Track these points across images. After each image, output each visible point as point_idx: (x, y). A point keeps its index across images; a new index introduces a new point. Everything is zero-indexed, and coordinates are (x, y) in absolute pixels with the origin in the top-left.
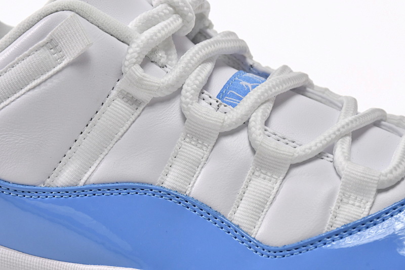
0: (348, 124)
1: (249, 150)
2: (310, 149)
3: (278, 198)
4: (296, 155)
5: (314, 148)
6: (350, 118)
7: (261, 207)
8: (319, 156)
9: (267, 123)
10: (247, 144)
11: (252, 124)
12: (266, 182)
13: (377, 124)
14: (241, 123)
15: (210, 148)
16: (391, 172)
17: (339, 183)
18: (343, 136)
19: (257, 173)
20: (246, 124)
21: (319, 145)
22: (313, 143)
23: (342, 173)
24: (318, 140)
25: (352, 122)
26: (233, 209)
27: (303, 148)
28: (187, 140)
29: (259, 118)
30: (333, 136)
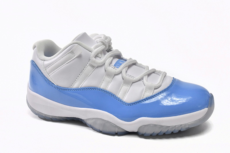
0: (147, 72)
1: (122, 79)
2: (137, 78)
3: (129, 91)
4: (134, 80)
5: (138, 78)
6: (147, 71)
7: (125, 93)
8: (140, 80)
9: (126, 72)
10: (121, 77)
11: (123, 72)
12: (126, 87)
13: (154, 72)
14: (120, 72)
15: (112, 78)
16: (158, 84)
17: (145, 87)
18: (146, 75)
19: (124, 85)
20: (121, 72)
21: (140, 78)
22: (138, 77)
23: (146, 85)
24: (139, 76)
25: (148, 72)
26: (118, 94)
27: (135, 78)
28: (106, 76)
29: (124, 71)
30: (143, 75)
